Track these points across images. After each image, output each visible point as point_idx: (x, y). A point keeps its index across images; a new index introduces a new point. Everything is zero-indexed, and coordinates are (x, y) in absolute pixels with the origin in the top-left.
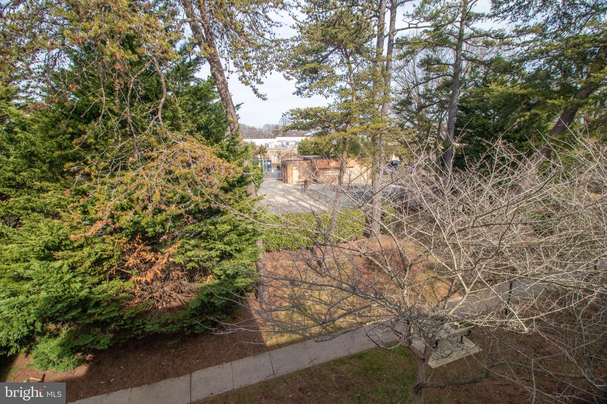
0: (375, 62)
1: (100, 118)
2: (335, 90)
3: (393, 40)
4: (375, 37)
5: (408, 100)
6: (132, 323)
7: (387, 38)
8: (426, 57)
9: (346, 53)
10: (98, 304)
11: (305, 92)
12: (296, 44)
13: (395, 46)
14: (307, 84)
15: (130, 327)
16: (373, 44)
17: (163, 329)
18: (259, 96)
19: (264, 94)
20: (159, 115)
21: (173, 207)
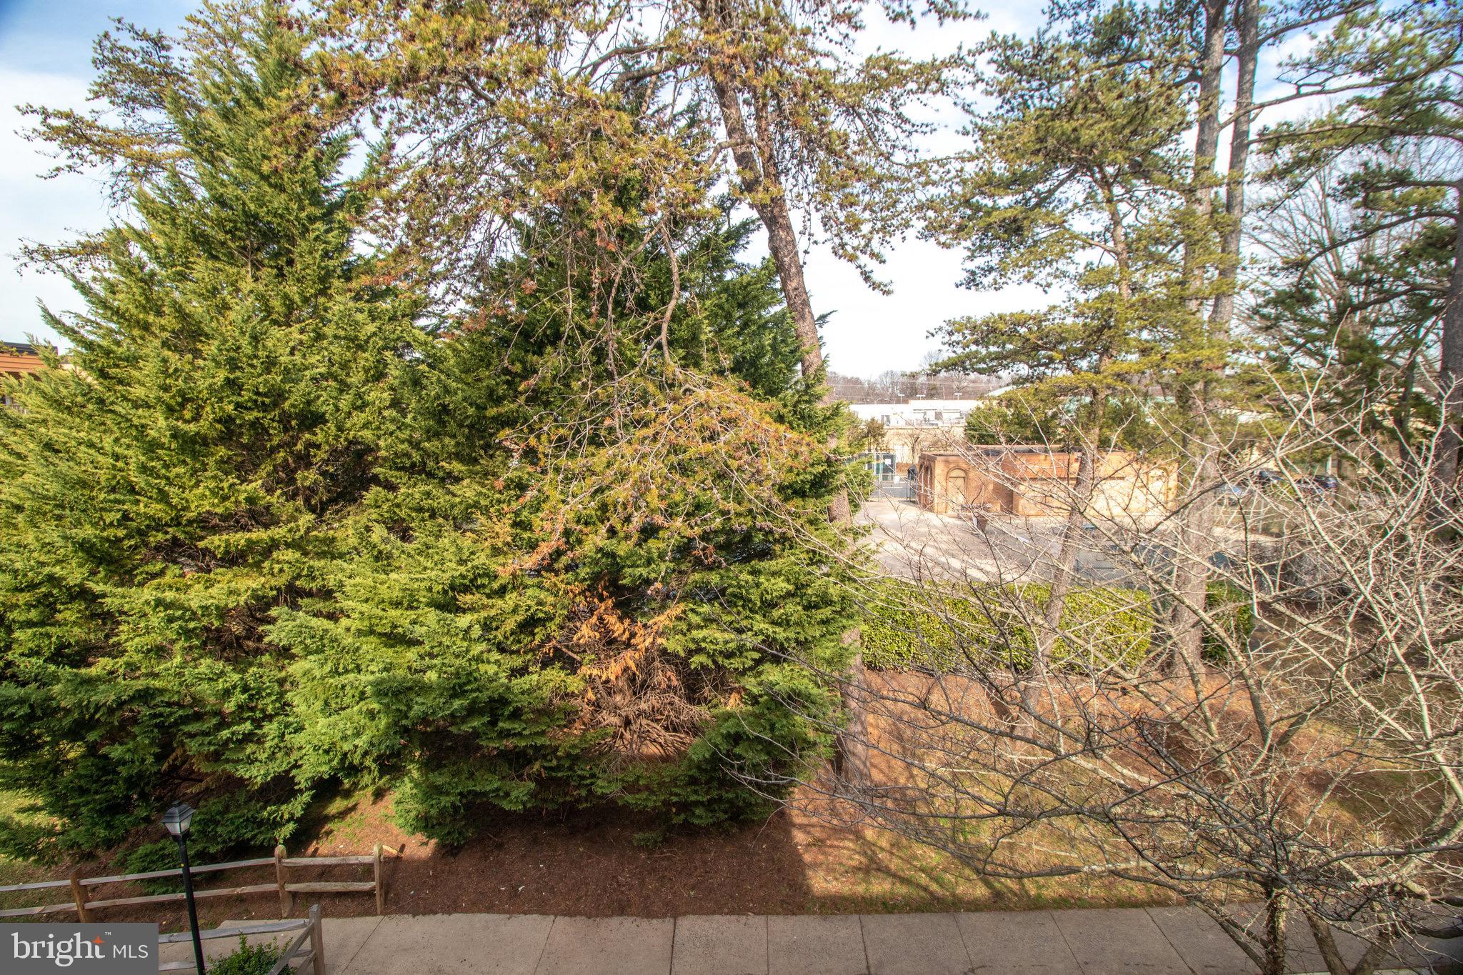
0: (1189, 191)
1: (562, 343)
2: (1071, 270)
3: (1247, 133)
4: (1189, 125)
5: (1300, 291)
6: (571, 768)
7: (1231, 127)
8: (1361, 171)
9: (1104, 177)
10: (516, 715)
11: (988, 280)
12: (970, 168)
13: (1254, 147)
14: (994, 260)
15: (568, 777)
16: (1182, 148)
17: (629, 798)
18: (875, 286)
19: (885, 282)
20: (663, 337)
21: (679, 523)
